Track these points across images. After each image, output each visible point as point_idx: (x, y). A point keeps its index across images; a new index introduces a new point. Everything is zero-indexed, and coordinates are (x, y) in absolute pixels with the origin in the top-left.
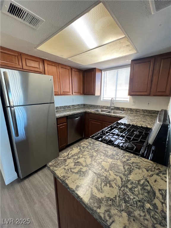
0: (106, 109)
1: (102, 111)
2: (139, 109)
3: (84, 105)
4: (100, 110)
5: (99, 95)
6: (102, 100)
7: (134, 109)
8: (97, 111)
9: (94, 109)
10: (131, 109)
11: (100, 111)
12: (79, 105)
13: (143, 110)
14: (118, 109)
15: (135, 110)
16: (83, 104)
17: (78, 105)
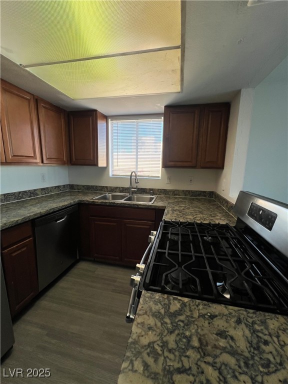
0: (120, 192)
1: (114, 197)
2: (178, 190)
3: (72, 187)
4: (109, 195)
5: (105, 166)
6: (111, 175)
7: (170, 191)
8: (105, 198)
9: (96, 194)
10: (166, 190)
11: (110, 198)
12: (59, 187)
13: (183, 191)
14: (143, 191)
15: (172, 193)
16: (67, 185)
17: (56, 187)
